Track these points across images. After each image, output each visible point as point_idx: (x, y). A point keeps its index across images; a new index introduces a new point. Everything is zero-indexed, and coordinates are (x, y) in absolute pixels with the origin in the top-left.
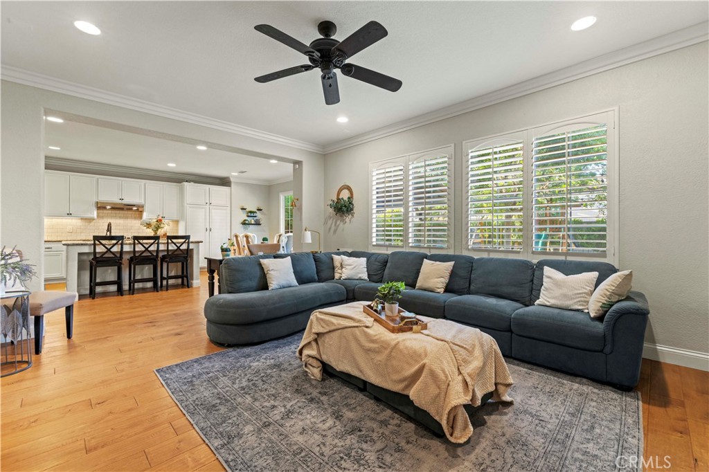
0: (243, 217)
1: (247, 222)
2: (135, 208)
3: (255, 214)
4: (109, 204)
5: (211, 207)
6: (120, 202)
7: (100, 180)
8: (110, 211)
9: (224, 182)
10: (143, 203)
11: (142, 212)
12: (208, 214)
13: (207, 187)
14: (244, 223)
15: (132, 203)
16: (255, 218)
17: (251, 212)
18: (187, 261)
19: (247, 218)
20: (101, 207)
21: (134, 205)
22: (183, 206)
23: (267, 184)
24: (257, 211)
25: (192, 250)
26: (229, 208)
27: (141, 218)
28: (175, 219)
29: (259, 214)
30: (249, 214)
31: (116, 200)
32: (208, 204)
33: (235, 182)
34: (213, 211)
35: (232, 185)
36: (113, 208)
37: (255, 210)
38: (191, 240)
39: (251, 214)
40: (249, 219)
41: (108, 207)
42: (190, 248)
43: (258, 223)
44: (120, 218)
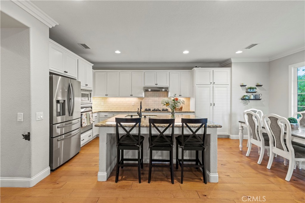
0: (243, 93)
1: (247, 98)
2: (163, 90)
3: (255, 90)
4: (150, 88)
5: (214, 86)
6: (156, 86)
7: (145, 73)
8: (151, 93)
9: (225, 64)
10: (169, 86)
11: (168, 92)
12: (212, 92)
13: (211, 69)
14: (243, 99)
15: (162, 87)
16: (254, 94)
17: (250, 88)
18: (204, 149)
19: (246, 94)
20: (146, 90)
21: (163, 88)
22: (193, 86)
23: (267, 60)
24: (256, 87)
25: (209, 135)
26: (229, 86)
27: (168, 96)
28: (188, 96)
29: (258, 90)
30: (249, 90)
31: (153, 85)
32: (212, 84)
33: (235, 63)
34: (215, 89)
35: (233, 65)
36: (152, 91)
37: (254, 86)
38: (208, 124)
39: (250, 90)
40: (249, 94)
41: (150, 90)
42: (207, 133)
43: (257, 99)
44: (157, 96)
